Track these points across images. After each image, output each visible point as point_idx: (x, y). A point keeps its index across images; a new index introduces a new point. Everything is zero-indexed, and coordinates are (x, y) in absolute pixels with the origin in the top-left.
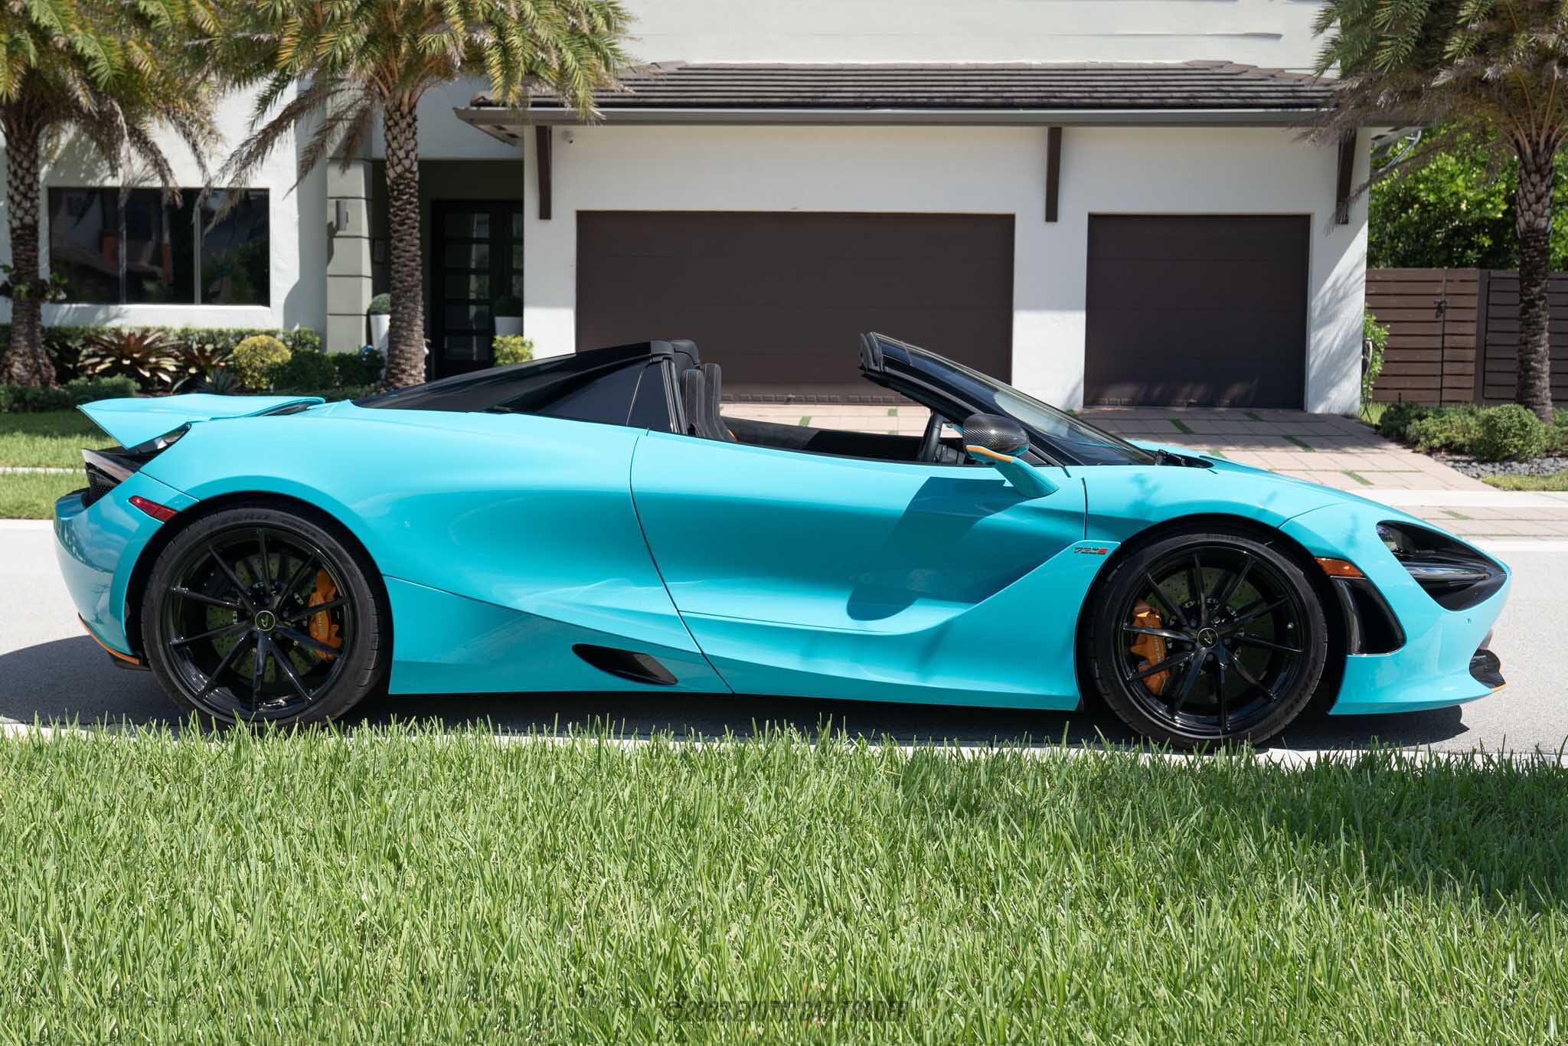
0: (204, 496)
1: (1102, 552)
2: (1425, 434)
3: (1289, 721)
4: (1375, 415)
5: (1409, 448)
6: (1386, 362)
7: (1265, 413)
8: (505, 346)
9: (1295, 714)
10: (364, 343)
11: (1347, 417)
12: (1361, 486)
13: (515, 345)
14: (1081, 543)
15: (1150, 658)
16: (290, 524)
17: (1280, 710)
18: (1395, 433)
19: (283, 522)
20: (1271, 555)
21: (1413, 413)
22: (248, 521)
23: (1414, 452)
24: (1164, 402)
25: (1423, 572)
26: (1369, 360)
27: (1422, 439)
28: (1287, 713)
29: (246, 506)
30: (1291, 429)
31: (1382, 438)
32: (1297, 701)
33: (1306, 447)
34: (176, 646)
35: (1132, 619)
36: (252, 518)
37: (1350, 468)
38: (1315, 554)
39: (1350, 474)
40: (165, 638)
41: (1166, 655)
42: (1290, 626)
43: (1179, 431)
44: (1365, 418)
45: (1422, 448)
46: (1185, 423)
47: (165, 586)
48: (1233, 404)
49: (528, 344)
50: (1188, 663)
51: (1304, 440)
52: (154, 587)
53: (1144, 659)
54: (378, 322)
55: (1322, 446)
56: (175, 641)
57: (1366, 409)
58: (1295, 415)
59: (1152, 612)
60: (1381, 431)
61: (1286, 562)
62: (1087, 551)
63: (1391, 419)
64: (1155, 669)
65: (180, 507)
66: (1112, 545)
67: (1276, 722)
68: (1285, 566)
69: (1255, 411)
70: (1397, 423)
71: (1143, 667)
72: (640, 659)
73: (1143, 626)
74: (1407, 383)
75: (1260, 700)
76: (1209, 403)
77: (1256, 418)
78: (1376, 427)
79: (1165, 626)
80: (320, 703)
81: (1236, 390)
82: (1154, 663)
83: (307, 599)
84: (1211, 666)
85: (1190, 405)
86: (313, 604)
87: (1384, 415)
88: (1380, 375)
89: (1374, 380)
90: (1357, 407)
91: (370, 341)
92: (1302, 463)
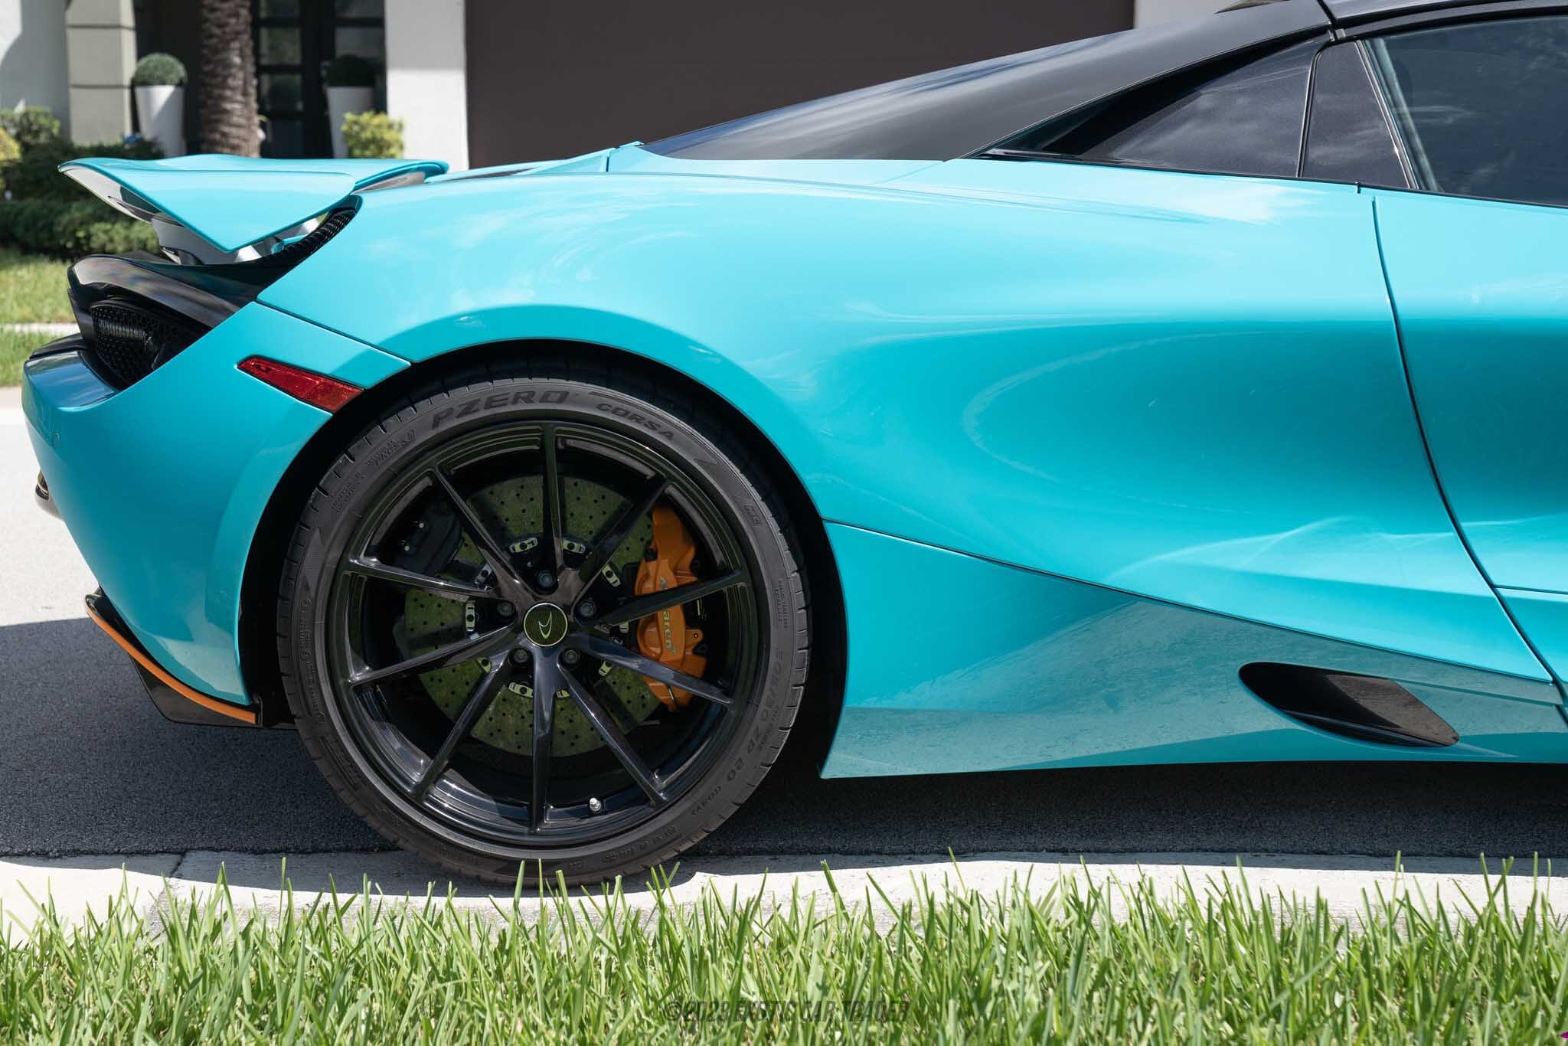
0: (424, 352)
8: (363, 128)
10: (128, 132)
13: (379, 126)
16: (615, 412)
19: (600, 407)
22: (523, 406)
29: (512, 374)
34: (359, 688)
36: (528, 400)
40: (336, 670)
47: (335, 554)
49: (396, 127)
52: (309, 556)
54: (149, 100)
56: (357, 677)
65: (368, 380)
72: (1335, 681)
80: (684, 806)
83: (630, 572)
86: (649, 587)
91: (136, 125)
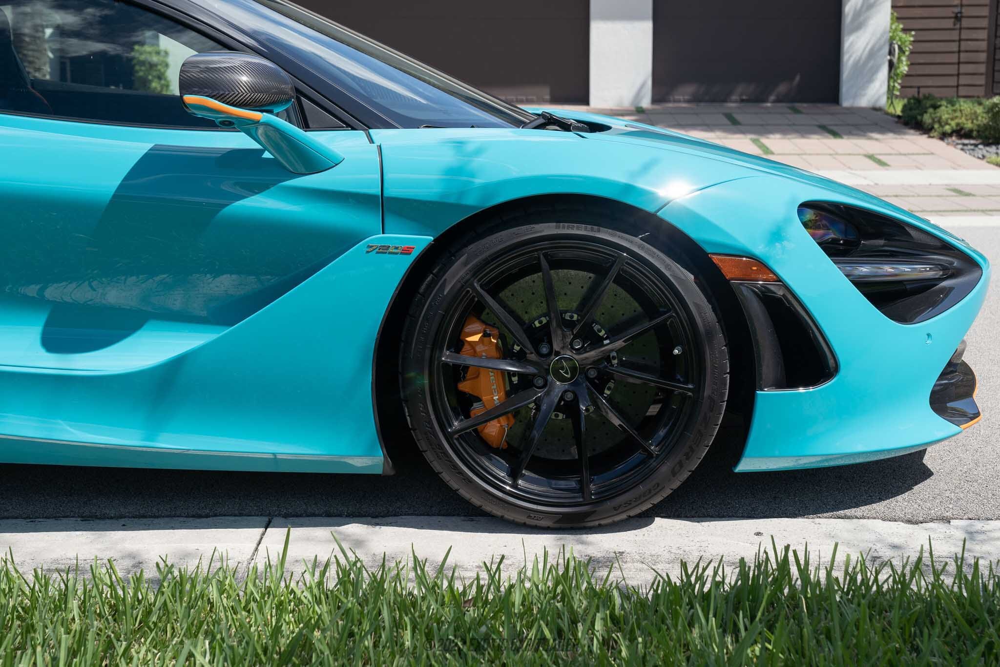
1: (407, 251)
2: (939, 122)
3: (676, 484)
4: (898, 108)
5: (925, 133)
6: (912, 64)
7: (804, 106)
9: (685, 475)
11: (876, 109)
12: (881, 167)
14: (378, 238)
15: (484, 398)
17: (665, 469)
18: (913, 122)
20: (647, 251)
21: (929, 103)
23: (930, 137)
24: (721, 99)
25: (864, 270)
26: (895, 60)
27: (936, 126)
28: (674, 473)
30: (825, 120)
31: (903, 127)
32: (688, 457)
33: (835, 134)
35: (458, 345)
37: (871, 152)
38: (709, 249)
39: (871, 157)
41: (508, 394)
42: (676, 352)
43: (728, 122)
44: (891, 110)
45: (935, 134)
46: (735, 116)
48: (778, 101)
50: (538, 403)
51: (835, 128)
53: (478, 399)
55: (850, 134)
57: (892, 103)
58: (833, 108)
59: (486, 335)
60: (902, 120)
61: (668, 260)
62: (383, 250)
63: (911, 109)
64: (493, 415)
66: (422, 241)
67: (659, 488)
68: (668, 267)
69: (797, 105)
70: (915, 112)
71: (477, 410)
73: (475, 354)
74: (929, 82)
75: (637, 456)
76: (758, 99)
77: (796, 111)
78: (899, 117)
79: (506, 353)
81: (782, 88)
82: (489, 407)
84: (569, 407)
85: (742, 101)
87: (905, 106)
88: (907, 75)
89: (901, 79)
90: (883, 102)
92: (830, 148)
